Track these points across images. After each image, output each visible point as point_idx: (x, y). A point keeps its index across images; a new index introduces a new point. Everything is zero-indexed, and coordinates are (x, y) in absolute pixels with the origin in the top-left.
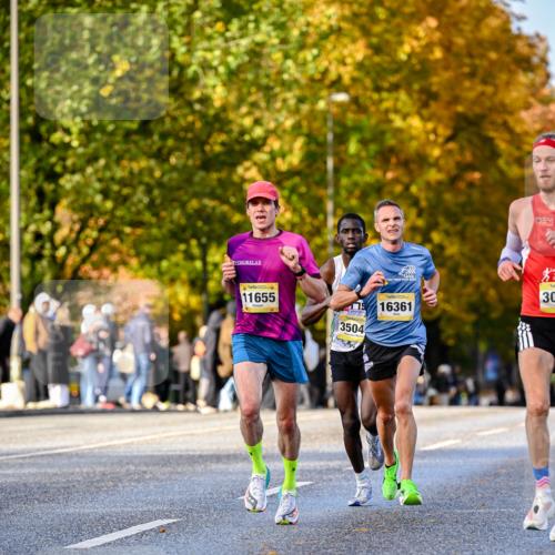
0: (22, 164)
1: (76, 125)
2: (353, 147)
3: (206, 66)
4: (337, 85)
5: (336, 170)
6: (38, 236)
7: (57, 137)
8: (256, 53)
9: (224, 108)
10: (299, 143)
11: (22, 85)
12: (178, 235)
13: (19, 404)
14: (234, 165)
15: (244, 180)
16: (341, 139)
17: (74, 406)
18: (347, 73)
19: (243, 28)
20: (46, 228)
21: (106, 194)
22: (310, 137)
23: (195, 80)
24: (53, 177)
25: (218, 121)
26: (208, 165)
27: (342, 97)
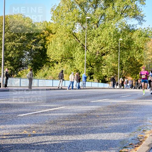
0: (119, 66)
1: (124, 63)
2: (151, 66)
3: (137, 57)
4: (149, 60)
5: (149, 68)
6: (121, 73)
7: (123, 64)
8: (142, 56)
9: (139, 62)
10: (146, 65)
11: (120, 58)
12: (134, 73)
13: (118, 88)
14: (139, 67)
15: (140, 69)
16: (150, 65)
17: (123, 88)
18: (150, 59)
19: (141, 54)
20: (122, 72)
21: (127, 69)
22: (147, 65)
23: (136, 59)
24: (122, 68)
25: (138, 63)
26: (137, 67)
27: (150, 61)
